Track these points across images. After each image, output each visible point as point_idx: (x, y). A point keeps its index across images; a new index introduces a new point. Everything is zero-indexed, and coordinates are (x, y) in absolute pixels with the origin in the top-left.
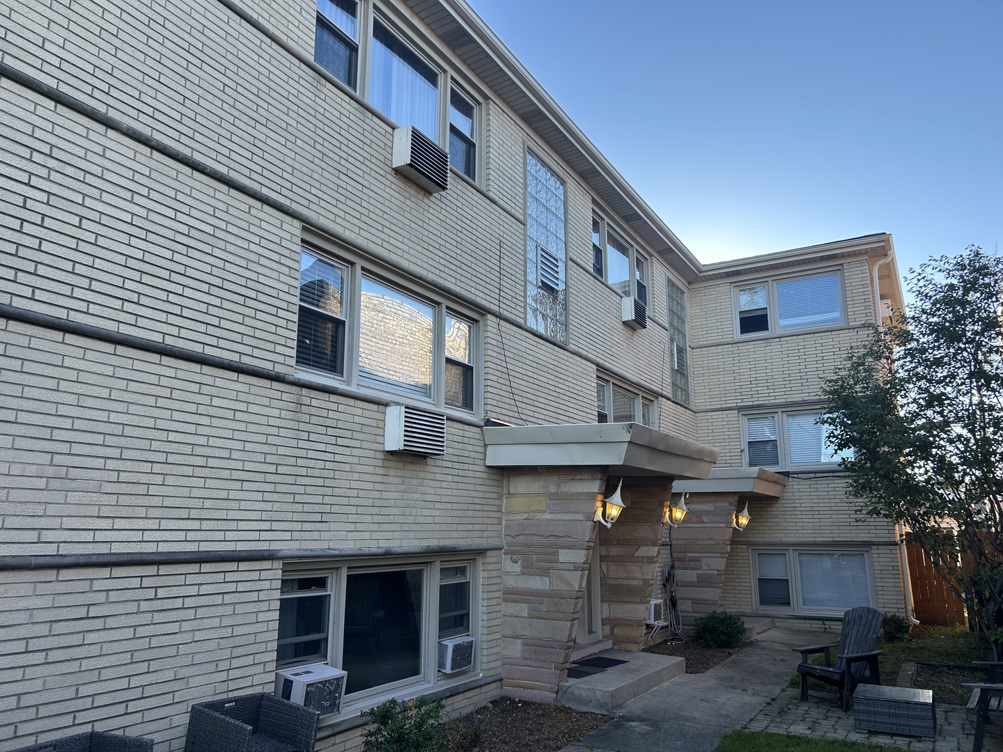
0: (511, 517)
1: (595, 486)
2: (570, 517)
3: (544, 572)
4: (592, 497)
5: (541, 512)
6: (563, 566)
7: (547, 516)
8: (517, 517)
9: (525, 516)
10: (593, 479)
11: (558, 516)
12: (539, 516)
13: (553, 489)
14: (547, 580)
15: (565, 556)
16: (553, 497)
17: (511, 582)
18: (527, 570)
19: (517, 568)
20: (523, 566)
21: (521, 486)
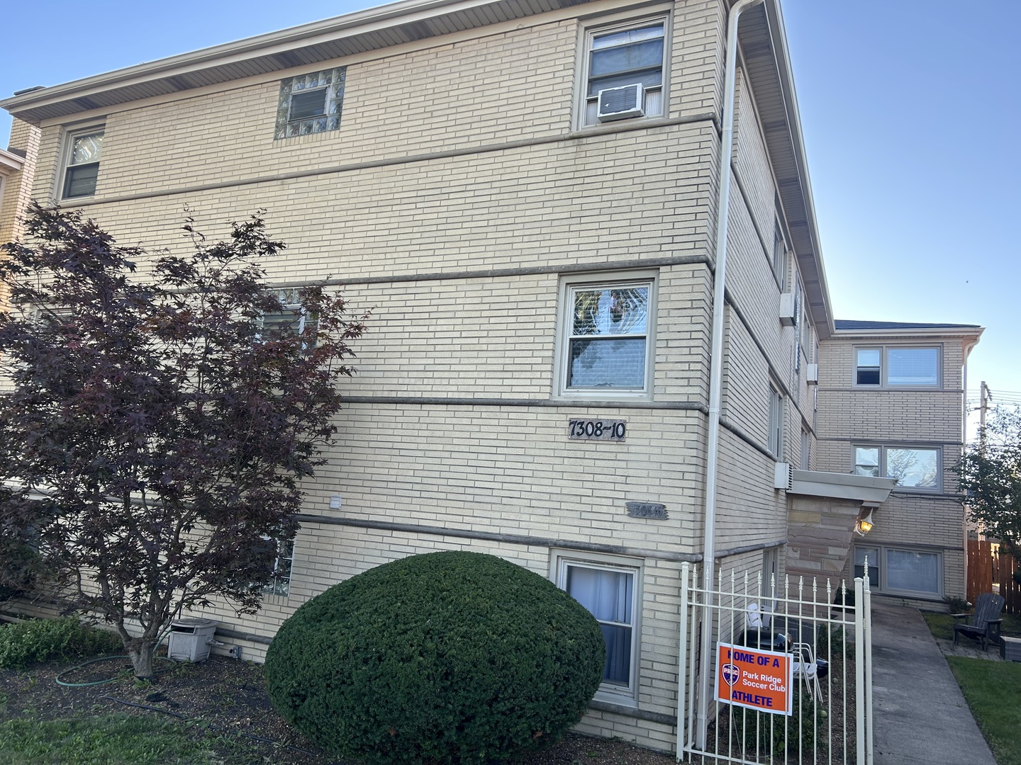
0: (794, 524)
1: (856, 512)
2: (838, 528)
3: (817, 559)
4: (853, 517)
5: (815, 523)
6: (831, 557)
7: (821, 526)
8: (798, 524)
9: (804, 524)
10: (855, 507)
11: (829, 527)
12: (814, 525)
13: (826, 510)
14: (819, 564)
15: (832, 551)
16: (823, 514)
17: (792, 564)
18: (804, 557)
19: (797, 555)
20: (801, 554)
21: (800, 505)
